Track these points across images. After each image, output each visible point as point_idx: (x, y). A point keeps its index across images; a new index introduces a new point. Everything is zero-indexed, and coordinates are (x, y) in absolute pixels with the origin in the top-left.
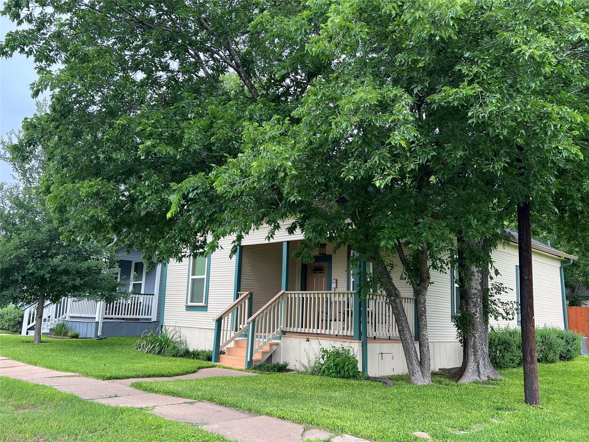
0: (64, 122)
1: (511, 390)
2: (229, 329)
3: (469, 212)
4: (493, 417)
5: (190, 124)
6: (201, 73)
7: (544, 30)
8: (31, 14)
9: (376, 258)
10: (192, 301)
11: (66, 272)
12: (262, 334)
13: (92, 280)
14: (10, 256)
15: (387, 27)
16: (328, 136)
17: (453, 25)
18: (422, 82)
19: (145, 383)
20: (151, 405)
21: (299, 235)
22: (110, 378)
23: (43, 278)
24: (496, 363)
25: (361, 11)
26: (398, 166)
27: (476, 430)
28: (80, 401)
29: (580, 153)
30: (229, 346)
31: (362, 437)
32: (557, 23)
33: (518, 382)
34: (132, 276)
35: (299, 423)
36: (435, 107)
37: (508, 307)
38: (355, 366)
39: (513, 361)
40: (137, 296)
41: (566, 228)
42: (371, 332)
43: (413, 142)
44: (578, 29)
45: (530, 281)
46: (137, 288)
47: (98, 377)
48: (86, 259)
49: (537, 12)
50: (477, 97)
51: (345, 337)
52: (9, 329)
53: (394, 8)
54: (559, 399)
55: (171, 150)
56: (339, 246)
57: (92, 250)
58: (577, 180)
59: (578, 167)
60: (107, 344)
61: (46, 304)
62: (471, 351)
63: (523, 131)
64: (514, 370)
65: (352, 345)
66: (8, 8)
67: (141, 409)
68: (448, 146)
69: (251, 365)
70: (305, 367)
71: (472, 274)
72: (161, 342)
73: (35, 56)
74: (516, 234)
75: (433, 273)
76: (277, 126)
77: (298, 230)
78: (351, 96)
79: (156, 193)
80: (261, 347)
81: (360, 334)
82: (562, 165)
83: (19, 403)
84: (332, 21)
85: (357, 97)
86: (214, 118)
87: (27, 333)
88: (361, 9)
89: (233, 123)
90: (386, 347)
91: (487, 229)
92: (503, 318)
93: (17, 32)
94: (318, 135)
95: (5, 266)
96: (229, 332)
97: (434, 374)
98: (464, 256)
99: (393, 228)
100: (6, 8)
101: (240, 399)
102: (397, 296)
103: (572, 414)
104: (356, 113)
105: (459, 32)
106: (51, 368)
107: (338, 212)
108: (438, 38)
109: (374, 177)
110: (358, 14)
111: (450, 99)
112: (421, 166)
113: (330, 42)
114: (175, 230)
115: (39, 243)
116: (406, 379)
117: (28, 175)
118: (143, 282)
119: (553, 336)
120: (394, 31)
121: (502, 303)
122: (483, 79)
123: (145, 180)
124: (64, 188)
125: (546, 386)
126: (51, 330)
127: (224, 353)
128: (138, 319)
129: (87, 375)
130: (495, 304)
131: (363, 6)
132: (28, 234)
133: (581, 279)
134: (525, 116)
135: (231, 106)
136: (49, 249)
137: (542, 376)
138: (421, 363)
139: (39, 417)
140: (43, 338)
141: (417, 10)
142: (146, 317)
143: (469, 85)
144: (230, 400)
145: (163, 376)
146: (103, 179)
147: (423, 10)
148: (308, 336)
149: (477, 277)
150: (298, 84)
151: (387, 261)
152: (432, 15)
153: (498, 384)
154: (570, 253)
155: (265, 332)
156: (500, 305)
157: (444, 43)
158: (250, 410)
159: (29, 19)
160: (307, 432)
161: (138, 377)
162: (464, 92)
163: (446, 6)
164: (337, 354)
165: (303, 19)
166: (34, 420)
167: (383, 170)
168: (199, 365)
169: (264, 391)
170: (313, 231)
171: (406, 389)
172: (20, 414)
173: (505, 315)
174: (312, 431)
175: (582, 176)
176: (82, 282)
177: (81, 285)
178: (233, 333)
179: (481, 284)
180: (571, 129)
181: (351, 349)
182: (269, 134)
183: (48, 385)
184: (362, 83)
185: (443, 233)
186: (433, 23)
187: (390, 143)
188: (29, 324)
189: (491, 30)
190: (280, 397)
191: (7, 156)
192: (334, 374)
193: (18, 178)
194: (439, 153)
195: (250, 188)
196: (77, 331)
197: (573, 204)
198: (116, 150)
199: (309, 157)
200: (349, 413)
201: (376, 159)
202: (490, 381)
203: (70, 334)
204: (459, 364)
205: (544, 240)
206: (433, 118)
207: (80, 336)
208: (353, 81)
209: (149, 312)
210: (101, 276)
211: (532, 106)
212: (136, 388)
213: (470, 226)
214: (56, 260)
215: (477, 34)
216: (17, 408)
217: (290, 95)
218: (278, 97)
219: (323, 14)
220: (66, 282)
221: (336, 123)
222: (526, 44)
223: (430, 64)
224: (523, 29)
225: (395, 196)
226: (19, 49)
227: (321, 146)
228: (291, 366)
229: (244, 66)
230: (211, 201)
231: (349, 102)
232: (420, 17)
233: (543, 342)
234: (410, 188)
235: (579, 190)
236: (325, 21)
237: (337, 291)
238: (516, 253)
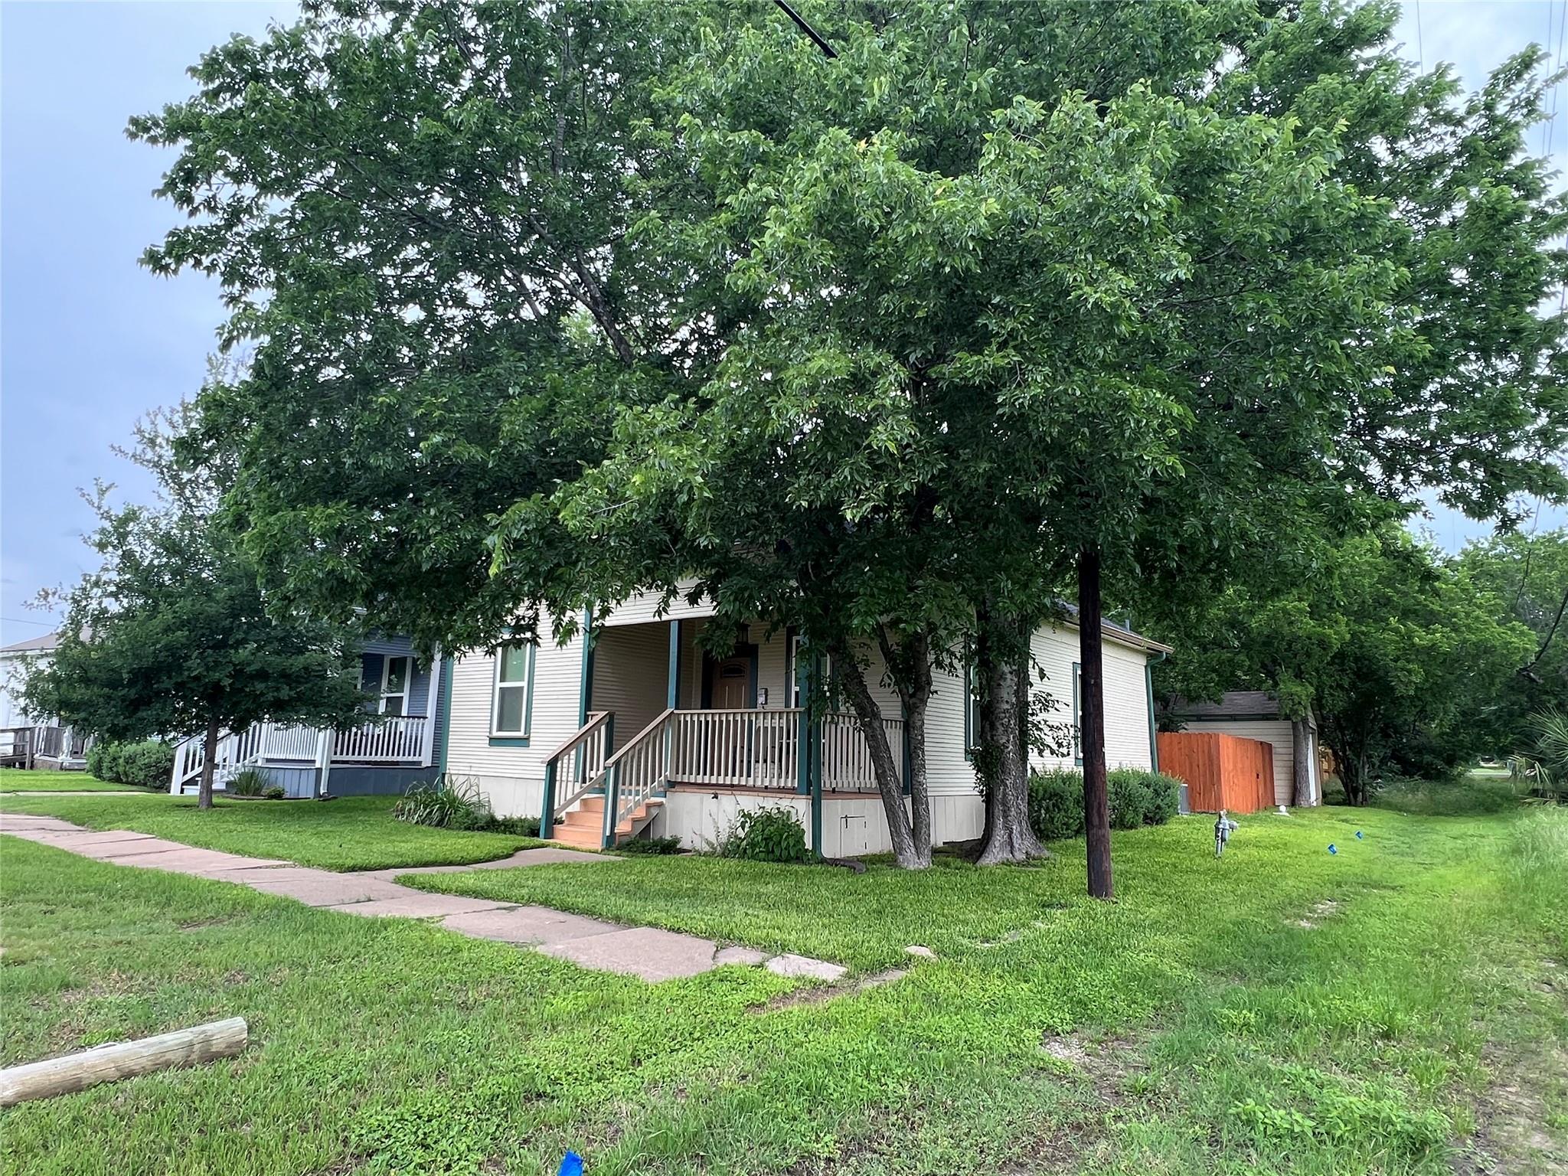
0: (277, 397)
1: (1065, 874)
2: (571, 779)
3: (1000, 569)
4: (1036, 918)
5: (512, 405)
6: (527, 313)
7: (1121, 263)
8: (214, 197)
9: (840, 650)
10: (500, 729)
11: (262, 675)
12: (633, 788)
13: (311, 689)
14: (154, 644)
15: (865, 249)
16: (763, 431)
17: (974, 249)
18: (923, 343)
19: (422, 876)
20: (437, 912)
21: (706, 608)
22: (353, 869)
23: (217, 686)
24: (1039, 829)
25: (821, 219)
26: (882, 486)
27: (1010, 940)
28: (303, 909)
29: (1180, 467)
30: (570, 809)
31: (818, 957)
32: (1141, 252)
33: (1076, 861)
34: (384, 685)
35: (707, 938)
36: (943, 385)
37: (1061, 733)
38: (800, 841)
39: (1067, 826)
40: (395, 720)
41: (1155, 599)
42: (827, 782)
43: (908, 445)
44: (1175, 263)
45: (1099, 686)
46: (394, 704)
47: (330, 867)
48: (301, 651)
49: (1110, 233)
50: (1012, 371)
51: (782, 790)
52: (145, 784)
53: (877, 216)
54: (1143, 887)
55: (475, 452)
56: (775, 627)
57: (311, 634)
58: (1174, 516)
59: (1176, 494)
60: (339, 809)
61: (221, 734)
62: (998, 810)
63: (1086, 430)
64: (1070, 841)
65: (795, 803)
66: (171, 185)
67: (420, 920)
68: (965, 453)
69: (612, 843)
70: (708, 843)
71: (1002, 677)
72: (443, 803)
73: (222, 274)
74: (1074, 608)
75: (936, 674)
76: (675, 412)
77: (706, 598)
78: (804, 363)
79: (449, 530)
80: (629, 811)
81: (809, 783)
82: (1148, 492)
83: (184, 915)
84: (773, 235)
85: (813, 366)
86: (557, 395)
87: (182, 791)
88: (821, 216)
89: (590, 405)
90: (853, 806)
91: (1029, 597)
92: (1052, 752)
93: (187, 230)
94: (746, 431)
95: (145, 664)
96: (570, 785)
97: (935, 852)
98: (989, 644)
99: (872, 595)
100: (166, 184)
101: (599, 900)
102: (875, 715)
103: (1164, 910)
104: (812, 394)
105: (984, 262)
106: (237, 852)
107: (777, 566)
108: (947, 269)
109: (842, 503)
110: (816, 224)
111: (968, 373)
112: (921, 486)
113: (767, 270)
114: (483, 597)
115: (210, 619)
116: (888, 860)
117: (188, 493)
118: (405, 695)
119: (1134, 783)
120: (877, 256)
121: (1051, 727)
122: (1023, 342)
123: (428, 506)
124: (279, 519)
125: (1122, 867)
126: (228, 784)
127: (561, 822)
128: (397, 763)
129: (308, 864)
130: (1041, 730)
131: (825, 211)
132: (189, 603)
133: (1178, 686)
134: (1088, 404)
135: (587, 374)
136: (228, 632)
137: (1116, 850)
138: (915, 833)
139: (229, 939)
140: (215, 800)
141: (914, 221)
142: (411, 759)
143: (998, 350)
144: (582, 902)
145: (451, 864)
146: (350, 503)
147: (924, 221)
148: (716, 789)
149: (1010, 681)
150: (704, 338)
151: (858, 654)
152: (938, 231)
153: (1043, 865)
154: (1163, 640)
155: (638, 784)
156: (1046, 730)
157: (959, 279)
158: (617, 919)
159: (211, 206)
160: (722, 953)
161: (406, 866)
162: (991, 361)
163: (963, 217)
164: (768, 819)
165: (720, 227)
166: (219, 943)
167: (859, 492)
168: (516, 844)
169: (639, 886)
170: (736, 599)
171: (889, 878)
172: (189, 934)
173: (1055, 747)
174: (730, 950)
175: (1182, 510)
176: (292, 693)
177: (291, 699)
178: (578, 785)
179: (1016, 692)
180: (1163, 427)
181: (793, 811)
182: (661, 426)
183: (238, 882)
184: (823, 341)
185: (956, 605)
186: (941, 244)
187: (869, 446)
188: (185, 773)
189: (1036, 261)
190: (668, 896)
191: (148, 457)
192: (762, 855)
193: (171, 498)
194: (950, 467)
195: (625, 522)
196: (280, 785)
197: (1166, 556)
198: (375, 449)
199: (729, 468)
200: (793, 919)
201: (847, 472)
202: (1029, 861)
203: (265, 791)
204: (977, 834)
205: (1119, 619)
206: (940, 405)
207: (287, 795)
208: (807, 339)
209: (417, 748)
210: (328, 684)
211: (1100, 388)
212: (404, 884)
213: (997, 592)
214: (243, 653)
215: (1013, 266)
216: (183, 923)
217: (689, 356)
218: (669, 359)
219: (754, 220)
220: (262, 694)
221: (777, 410)
222: (1091, 285)
223: (936, 314)
224: (1086, 259)
225: (876, 540)
226: (191, 261)
227: (751, 448)
228: (685, 844)
229: (607, 303)
230: (550, 544)
231: (800, 374)
232: (918, 233)
233: (1116, 794)
234: (899, 525)
235: (1176, 534)
236: (761, 232)
237: (769, 708)
238: (1076, 642)
